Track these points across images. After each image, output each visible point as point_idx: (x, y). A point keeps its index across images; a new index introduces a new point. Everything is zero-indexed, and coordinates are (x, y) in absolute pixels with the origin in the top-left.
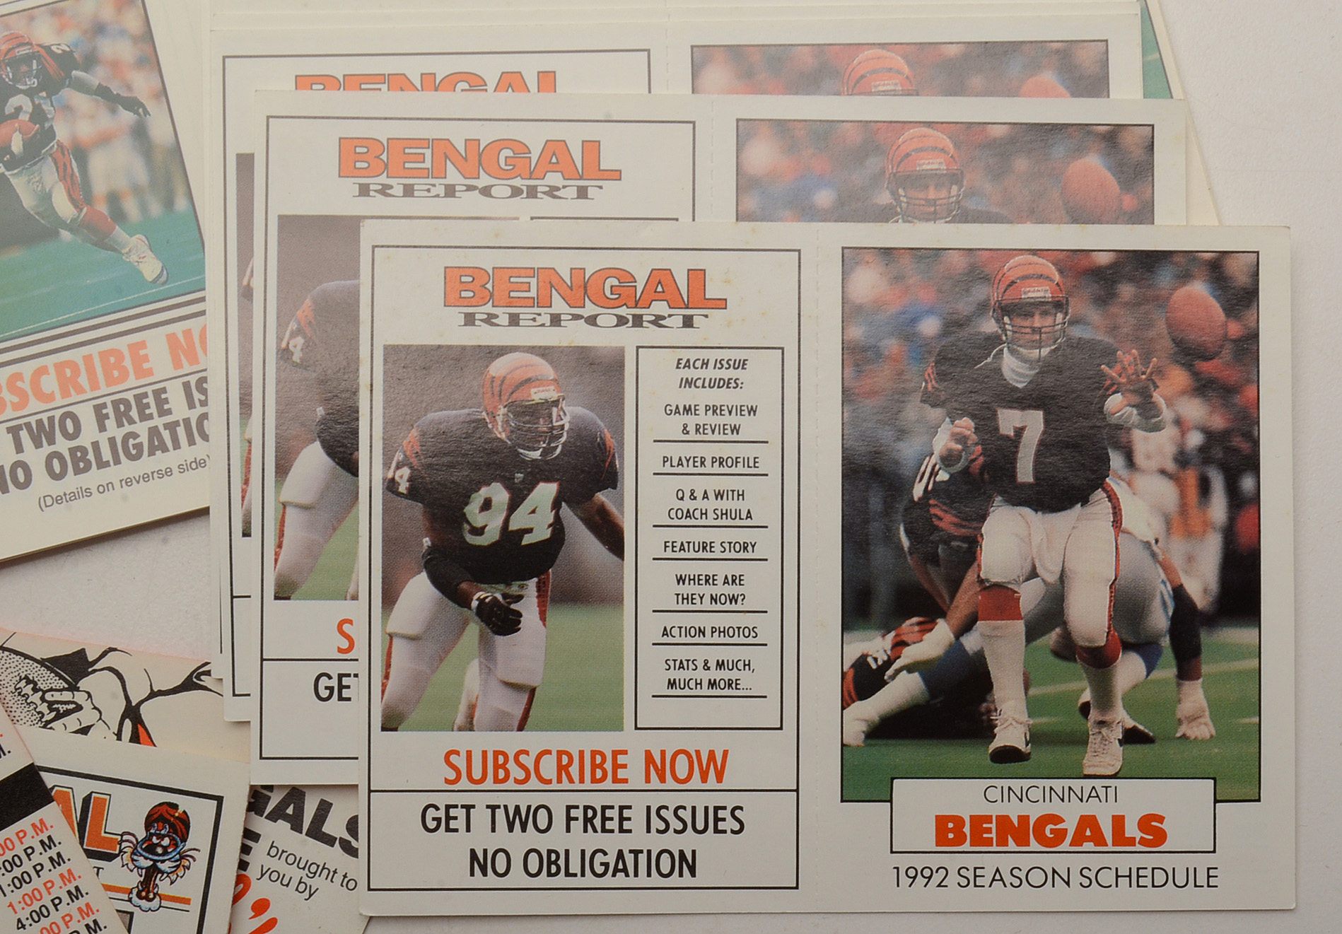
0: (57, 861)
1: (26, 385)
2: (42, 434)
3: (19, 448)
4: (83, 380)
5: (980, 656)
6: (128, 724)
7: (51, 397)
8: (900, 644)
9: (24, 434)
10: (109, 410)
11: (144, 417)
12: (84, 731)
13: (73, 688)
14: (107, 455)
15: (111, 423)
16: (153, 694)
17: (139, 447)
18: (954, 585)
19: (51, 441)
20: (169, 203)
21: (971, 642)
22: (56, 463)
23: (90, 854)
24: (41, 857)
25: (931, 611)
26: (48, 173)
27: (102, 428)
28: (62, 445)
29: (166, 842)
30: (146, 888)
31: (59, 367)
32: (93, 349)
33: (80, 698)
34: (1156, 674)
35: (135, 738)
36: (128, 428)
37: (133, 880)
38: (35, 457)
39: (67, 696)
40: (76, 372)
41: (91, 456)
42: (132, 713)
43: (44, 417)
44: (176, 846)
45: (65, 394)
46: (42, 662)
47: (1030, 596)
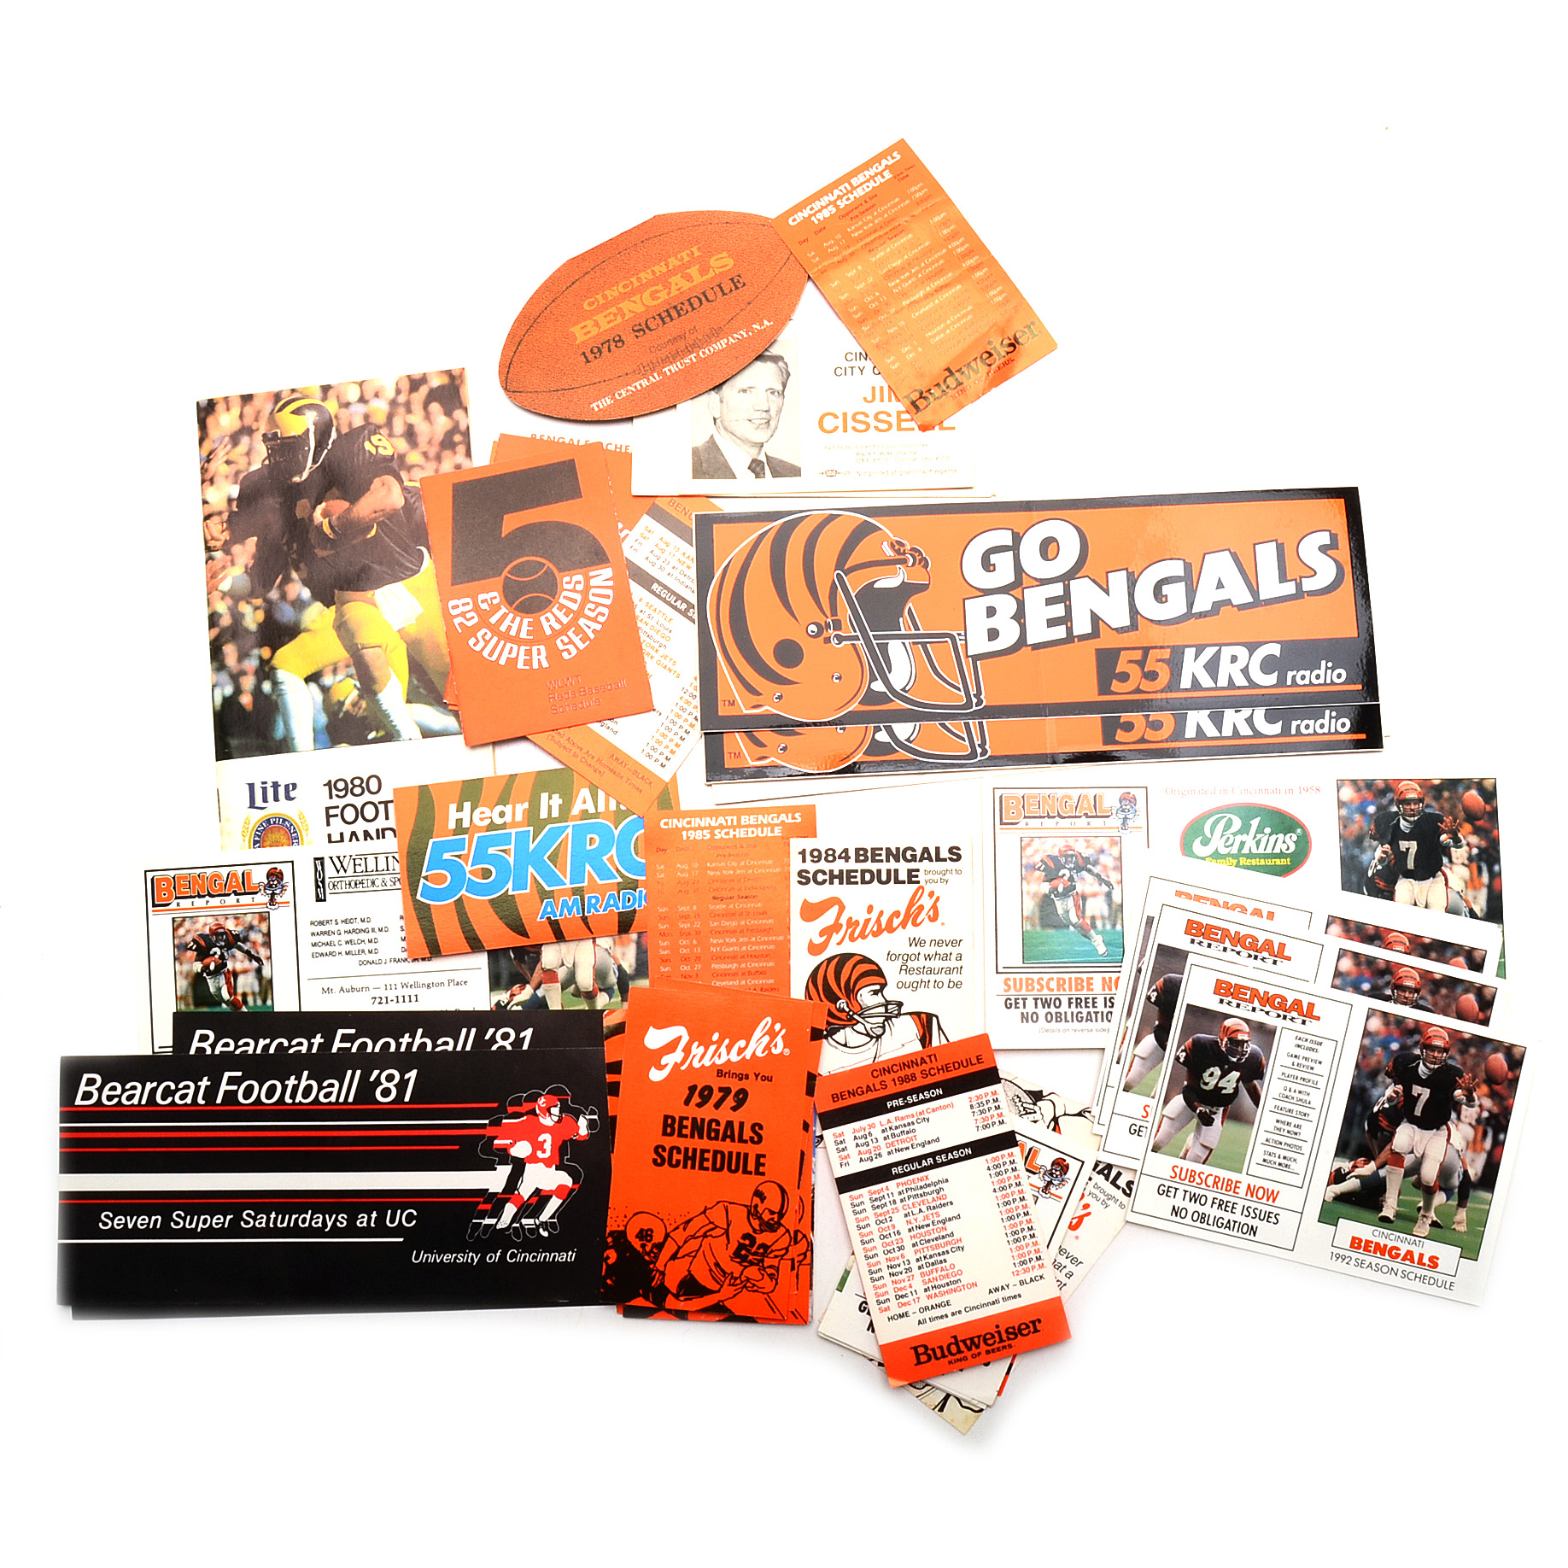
0: (1014, 1170)
1: (1044, 983)
2: (1046, 1003)
3: (1036, 1007)
4: (1066, 986)
5: (1385, 1178)
6: (1053, 1123)
7: (1053, 990)
8: (1355, 1167)
9: (1039, 1002)
10: (1074, 1001)
11: (1086, 1007)
12: (1035, 1122)
13: (1035, 1104)
14: (1069, 1018)
15: (1073, 1006)
16: (1065, 1114)
17: (1082, 1018)
18: (1381, 1149)
19: (1049, 1007)
20: (1114, 926)
21: (1382, 1173)
22: (1049, 1016)
23: (1027, 1170)
24: (1009, 1167)
25: (1370, 1157)
26: (1070, 902)
27: (1070, 1007)
28: (1053, 1010)
29: (1058, 1173)
30: (1046, 1189)
31: (1058, 979)
32: (1073, 976)
33: (1036, 1108)
34: (1449, 1202)
35: (1054, 1130)
36: (1079, 1009)
37: (1042, 1184)
38: (1042, 1012)
39: (1031, 1107)
40: (1064, 983)
41: (1063, 1017)
42: (1055, 1119)
43: (1048, 998)
44: (1061, 1175)
45: (1059, 990)
46: (1025, 1091)
47: (1409, 1160)
